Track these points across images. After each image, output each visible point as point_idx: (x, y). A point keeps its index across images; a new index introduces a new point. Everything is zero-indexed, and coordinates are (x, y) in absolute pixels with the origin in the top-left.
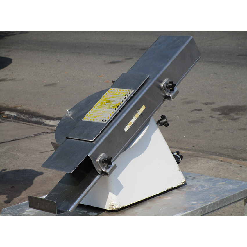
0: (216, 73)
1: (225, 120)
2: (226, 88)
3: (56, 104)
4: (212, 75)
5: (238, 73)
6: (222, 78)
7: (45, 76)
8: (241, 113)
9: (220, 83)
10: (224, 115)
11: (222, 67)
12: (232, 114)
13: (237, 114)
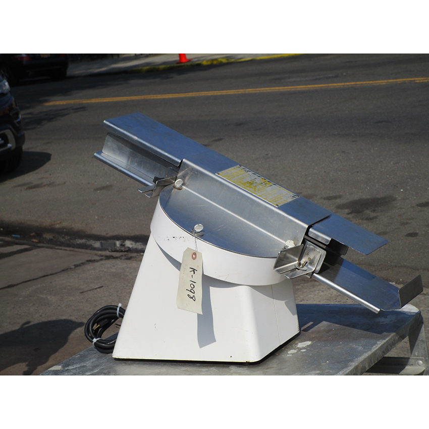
0: (344, 152)
1: (357, 222)
2: (358, 172)
3: (110, 216)
4: (338, 154)
5: (376, 149)
6: (352, 157)
7: (97, 175)
8: (380, 208)
9: (349, 165)
10: (356, 214)
11: (353, 141)
12: (367, 212)
13: (374, 211)
